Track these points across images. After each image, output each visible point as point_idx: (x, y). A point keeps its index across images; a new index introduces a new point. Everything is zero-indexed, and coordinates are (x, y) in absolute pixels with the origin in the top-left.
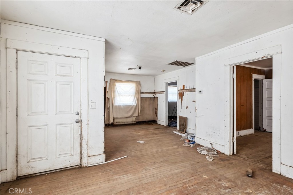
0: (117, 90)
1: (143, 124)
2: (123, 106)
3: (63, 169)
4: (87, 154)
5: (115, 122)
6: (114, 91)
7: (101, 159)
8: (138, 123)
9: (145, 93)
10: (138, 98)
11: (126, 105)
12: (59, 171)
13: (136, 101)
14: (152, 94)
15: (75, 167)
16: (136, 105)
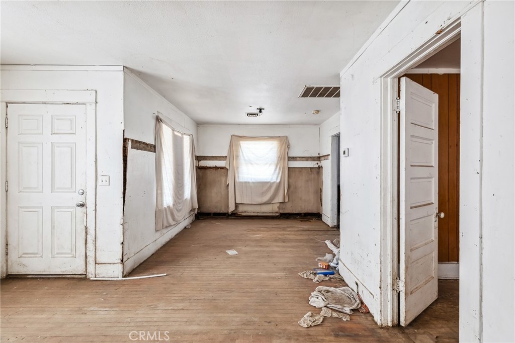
0: (243, 154)
1: (295, 218)
2: (253, 183)
3: (60, 276)
4: (94, 259)
5: (240, 211)
6: (237, 156)
7: (115, 272)
8: (285, 216)
9: (298, 158)
10: (284, 168)
11: (259, 181)
12: (55, 278)
13: (278, 174)
14: (314, 160)
15: (77, 276)
16: (278, 181)
